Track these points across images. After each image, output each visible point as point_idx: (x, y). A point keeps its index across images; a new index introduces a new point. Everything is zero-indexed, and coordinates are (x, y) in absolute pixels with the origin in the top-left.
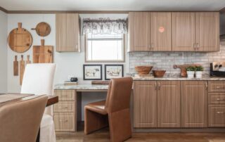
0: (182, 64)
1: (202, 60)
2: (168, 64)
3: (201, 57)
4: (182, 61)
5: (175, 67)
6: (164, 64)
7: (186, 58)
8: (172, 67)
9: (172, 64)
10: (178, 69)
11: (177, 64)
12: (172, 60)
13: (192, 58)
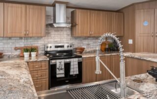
0: (23, 46)
1: (39, 42)
2: (9, 46)
3: (38, 40)
4: (22, 44)
5: (16, 49)
6: (6, 46)
7: (26, 41)
8: (13, 49)
9: (14, 46)
10: (18, 51)
11: (18, 46)
12: (13, 43)
13: (31, 40)
